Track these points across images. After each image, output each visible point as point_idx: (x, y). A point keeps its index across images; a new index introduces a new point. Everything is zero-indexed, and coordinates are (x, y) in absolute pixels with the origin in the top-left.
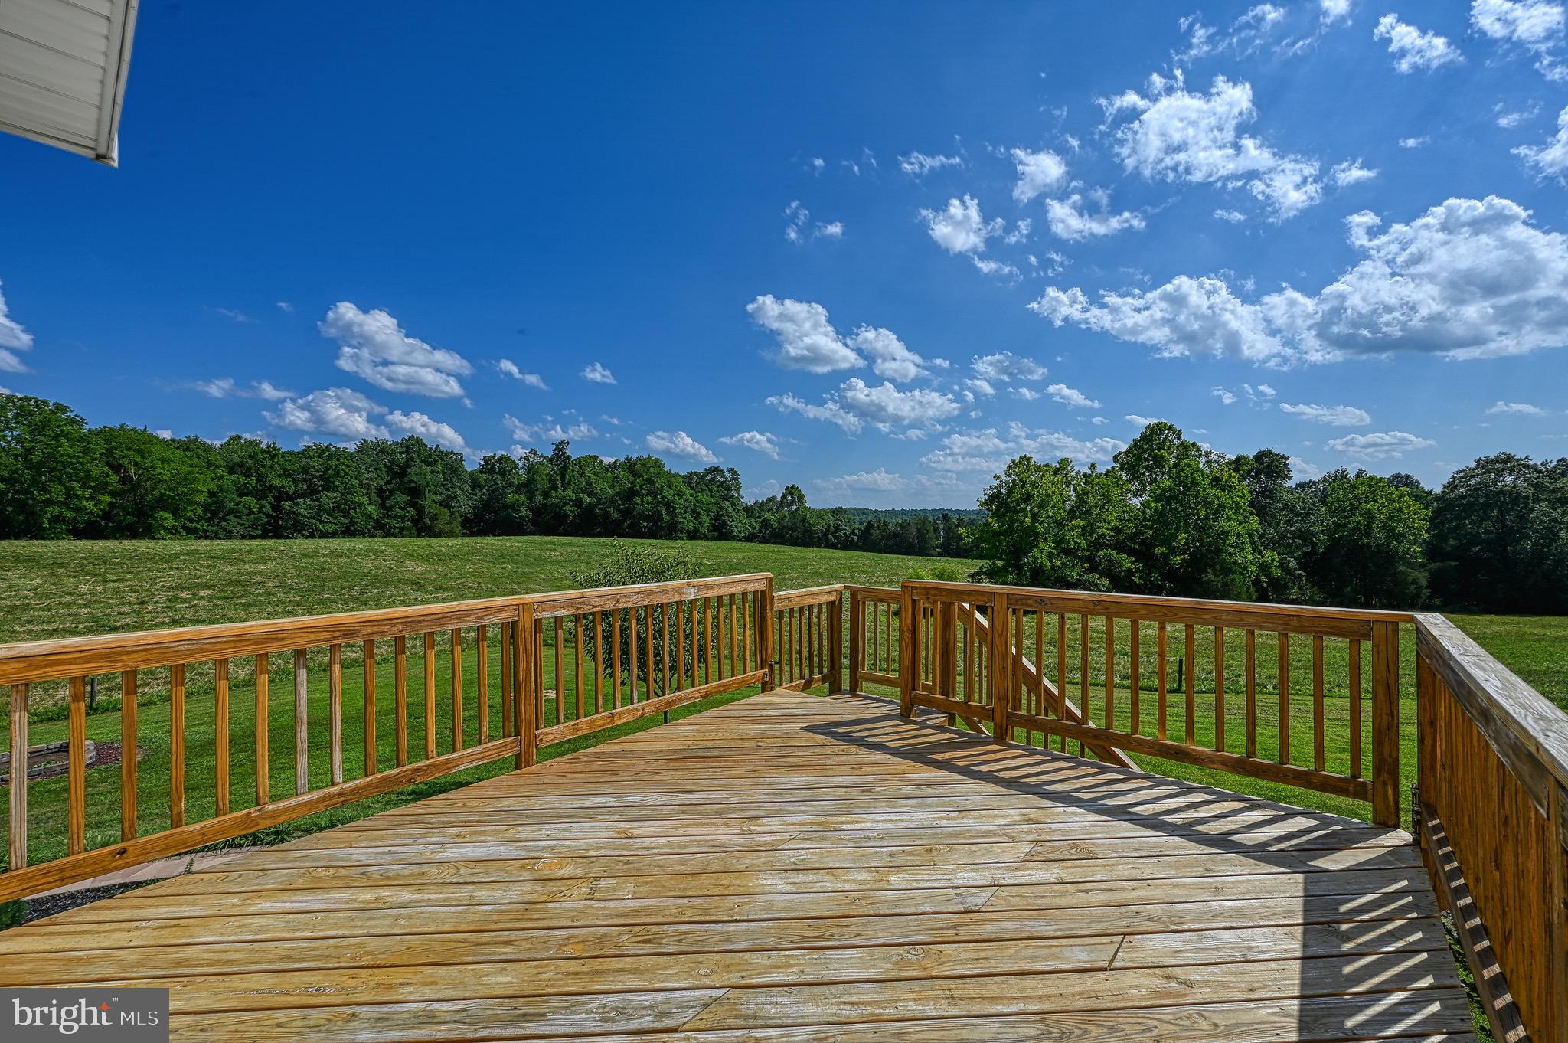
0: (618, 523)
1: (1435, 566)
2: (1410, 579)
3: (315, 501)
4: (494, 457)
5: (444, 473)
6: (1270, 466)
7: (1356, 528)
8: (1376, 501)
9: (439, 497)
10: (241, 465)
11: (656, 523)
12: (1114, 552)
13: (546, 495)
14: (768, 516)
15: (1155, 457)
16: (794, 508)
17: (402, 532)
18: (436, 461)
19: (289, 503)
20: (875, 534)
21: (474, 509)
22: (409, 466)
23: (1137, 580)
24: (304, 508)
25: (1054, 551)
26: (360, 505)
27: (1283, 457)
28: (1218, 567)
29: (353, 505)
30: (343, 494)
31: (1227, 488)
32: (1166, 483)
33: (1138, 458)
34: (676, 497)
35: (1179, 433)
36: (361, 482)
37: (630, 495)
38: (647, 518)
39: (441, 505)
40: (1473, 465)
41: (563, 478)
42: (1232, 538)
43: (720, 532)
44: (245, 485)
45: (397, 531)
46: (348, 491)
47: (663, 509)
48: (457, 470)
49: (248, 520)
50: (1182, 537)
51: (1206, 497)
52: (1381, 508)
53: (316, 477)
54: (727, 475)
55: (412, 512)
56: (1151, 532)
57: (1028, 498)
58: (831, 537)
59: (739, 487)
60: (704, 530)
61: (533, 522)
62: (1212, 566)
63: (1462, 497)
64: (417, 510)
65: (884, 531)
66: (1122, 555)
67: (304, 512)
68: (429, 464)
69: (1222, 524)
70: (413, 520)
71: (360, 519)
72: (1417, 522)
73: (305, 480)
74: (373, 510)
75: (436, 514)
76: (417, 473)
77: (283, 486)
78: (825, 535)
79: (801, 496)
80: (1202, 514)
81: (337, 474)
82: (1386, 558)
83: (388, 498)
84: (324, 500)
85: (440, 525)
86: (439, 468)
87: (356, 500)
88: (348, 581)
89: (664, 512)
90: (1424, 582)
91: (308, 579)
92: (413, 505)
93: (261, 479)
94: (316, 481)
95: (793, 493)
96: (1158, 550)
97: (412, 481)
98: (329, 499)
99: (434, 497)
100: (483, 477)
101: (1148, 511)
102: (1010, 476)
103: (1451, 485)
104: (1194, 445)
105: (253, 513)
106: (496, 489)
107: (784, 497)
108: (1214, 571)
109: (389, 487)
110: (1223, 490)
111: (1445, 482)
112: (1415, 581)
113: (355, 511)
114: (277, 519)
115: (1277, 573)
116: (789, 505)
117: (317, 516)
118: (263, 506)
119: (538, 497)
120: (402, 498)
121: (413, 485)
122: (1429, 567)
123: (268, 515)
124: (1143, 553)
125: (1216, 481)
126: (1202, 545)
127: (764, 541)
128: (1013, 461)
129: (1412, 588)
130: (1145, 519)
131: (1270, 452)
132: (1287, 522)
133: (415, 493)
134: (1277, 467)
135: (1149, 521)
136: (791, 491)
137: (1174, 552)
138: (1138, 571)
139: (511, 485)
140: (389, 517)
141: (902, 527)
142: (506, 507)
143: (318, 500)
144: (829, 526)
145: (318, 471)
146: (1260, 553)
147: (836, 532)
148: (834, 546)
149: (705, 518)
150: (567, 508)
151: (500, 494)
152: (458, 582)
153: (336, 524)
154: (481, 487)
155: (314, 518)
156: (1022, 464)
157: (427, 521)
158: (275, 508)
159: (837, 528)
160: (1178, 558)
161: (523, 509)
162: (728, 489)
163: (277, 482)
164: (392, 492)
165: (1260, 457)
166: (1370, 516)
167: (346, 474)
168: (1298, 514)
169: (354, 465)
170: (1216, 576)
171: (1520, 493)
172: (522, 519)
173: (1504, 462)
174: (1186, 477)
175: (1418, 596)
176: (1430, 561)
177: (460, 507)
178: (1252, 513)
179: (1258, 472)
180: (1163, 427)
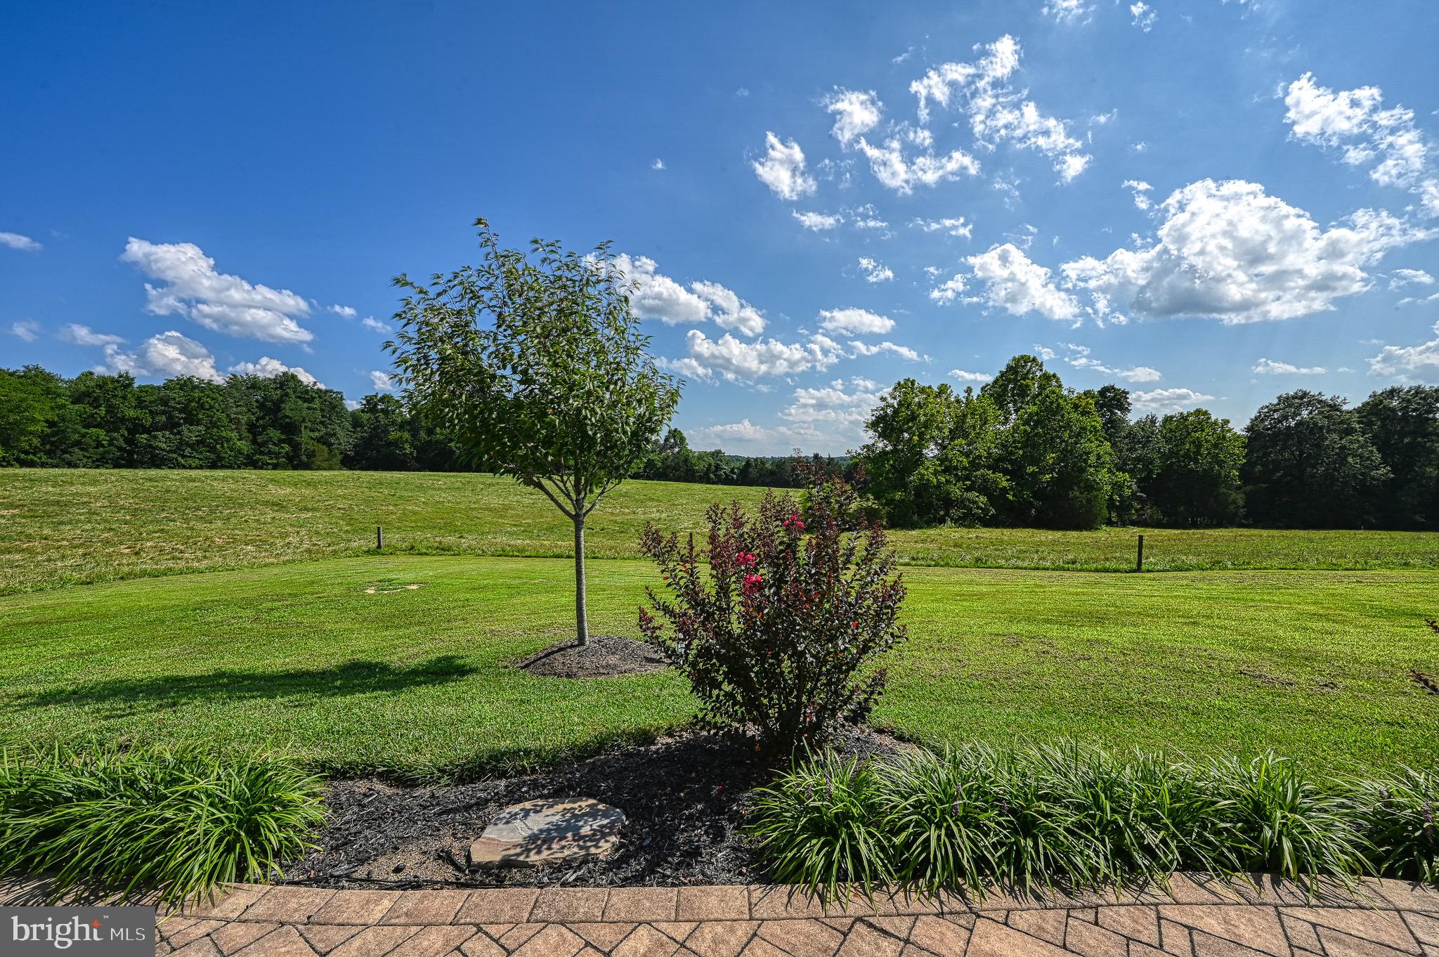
1: (1249, 488)
2: (1230, 500)
3: (175, 434)
4: (376, 396)
5: (322, 410)
6: (1112, 400)
7: (1187, 455)
8: (1203, 430)
9: (316, 434)
10: (87, 394)
12: (990, 472)
14: (651, 457)
15: (1020, 387)
16: (677, 450)
17: (275, 468)
18: (314, 398)
19: (145, 436)
20: (753, 472)
21: (355, 446)
22: (283, 402)
23: (1011, 498)
24: (163, 441)
25: (939, 469)
26: (228, 440)
27: (1123, 392)
28: (1082, 485)
29: (222, 439)
30: (208, 428)
31: (1086, 413)
32: (1032, 409)
33: (1004, 387)
35: (1041, 365)
36: (228, 416)
39: (318, 442)
40: (1276, 401)
42: (1092, 459)
44: (92, 415)
45: (270, 467)
46: (214, 425)
48: (335, 407)
49: (96, 454)
50: (1051, 457)
51: (1069, 420)
52: (1207, 436)
53: (177, 409)
55: (287, 448)
56: (1021, 452)
57: (913, 417)
58: (712, 476)
61: (418, 459)
62: (1078, 484)
64: (292, 446)
65: (762, 469)
66: (997, 475)
67: (164, 446)
68: (305, 401)
69: (1084, 445)
70: (289, 457)
71: (227, 454)
72: (1237, 450)
73: (164, 413)
74: (244, 445)
75: (313, 451)
76: (291, 408)
77: (137, 418)
78: (707, 473)
79: (682, 439)
80: (1067, 436)
81: (202, 406)
82: (1210, 481)
83: (261, 434)
84: (186, 433)
85: (319, 459)
86: (316, 405)
87: (224, 434)
88: (195, 502)
90: (1241, 502)
91: (146, 499)
92: (289, 441)
93: (111, 409)
94: (176, 414)
95: (676, 436)
96: (1030, 469)
97: (287, 417)
98: (191, 433)
99: (311, 434)
100: (366, 416)
101: (1017, 434)
102: (895, 398)
103: (1258, 420)
104: (1054, 376)
105: (103, 446)
106: (378, 427)
107: (667, 440)
108: (1079, 487)
109: (261, 422)
110: (1083, 415)
111: (1253, 417)
112: (1234, 502)
113: (223, 446)
114: (131, 453)
115: (1128, 492)
116: (672, 447)
117: (178, 449)
118: (115, 439)
119: (423, 434)
120: (275, 434)
121: (288, 420)
122: (1244, 488)
123: (120, 449)
124: (1017, 472)
125: (1076, 407)
126: (1067, 465)
127: (648, 478)
128: (899, 383)
129: (1232, 507)
130: (1014, 442)
131: (1111, 387)
132: (1129, 450)
133: (290, 429)
134: (1119, 400)
135: (1019, 442)
137: (1043, 470)
138: (1012, 488)
139: (393, 423)
140: (262, 453)
141: (777, 466)
142: (389, 444)
143: (179, 433)
144: (710, 465)
145: (179, 403)
146: (1113, 473)
147: (716, 471)
148: (715, 482)
151: (383, 431)
152: (327, 503)
153: (200, 459)
154: (362, 426)
155: (174, 452)
156: (906, 387)
157: (304, 458)
158: (129, 441)
159: (719, 468)
160: (1047, 476)
161: (407, 446)
163: (132, 413)
164: (264, 428)
165: (1103, 392)
166: (1198, 444)
167: (211, 407)
168: (1139, 442)
169: (221, 398)
170: (1081, 493)
171: (1315, 424)
172: (405, 454)
173: (1302, 398)
174: (1052, 403)
175: (1236, 514)
176: (1245, 484)
177: (340, 444)
178: (1106, 439)
179: (1102, 406)
180: (1026, 359)
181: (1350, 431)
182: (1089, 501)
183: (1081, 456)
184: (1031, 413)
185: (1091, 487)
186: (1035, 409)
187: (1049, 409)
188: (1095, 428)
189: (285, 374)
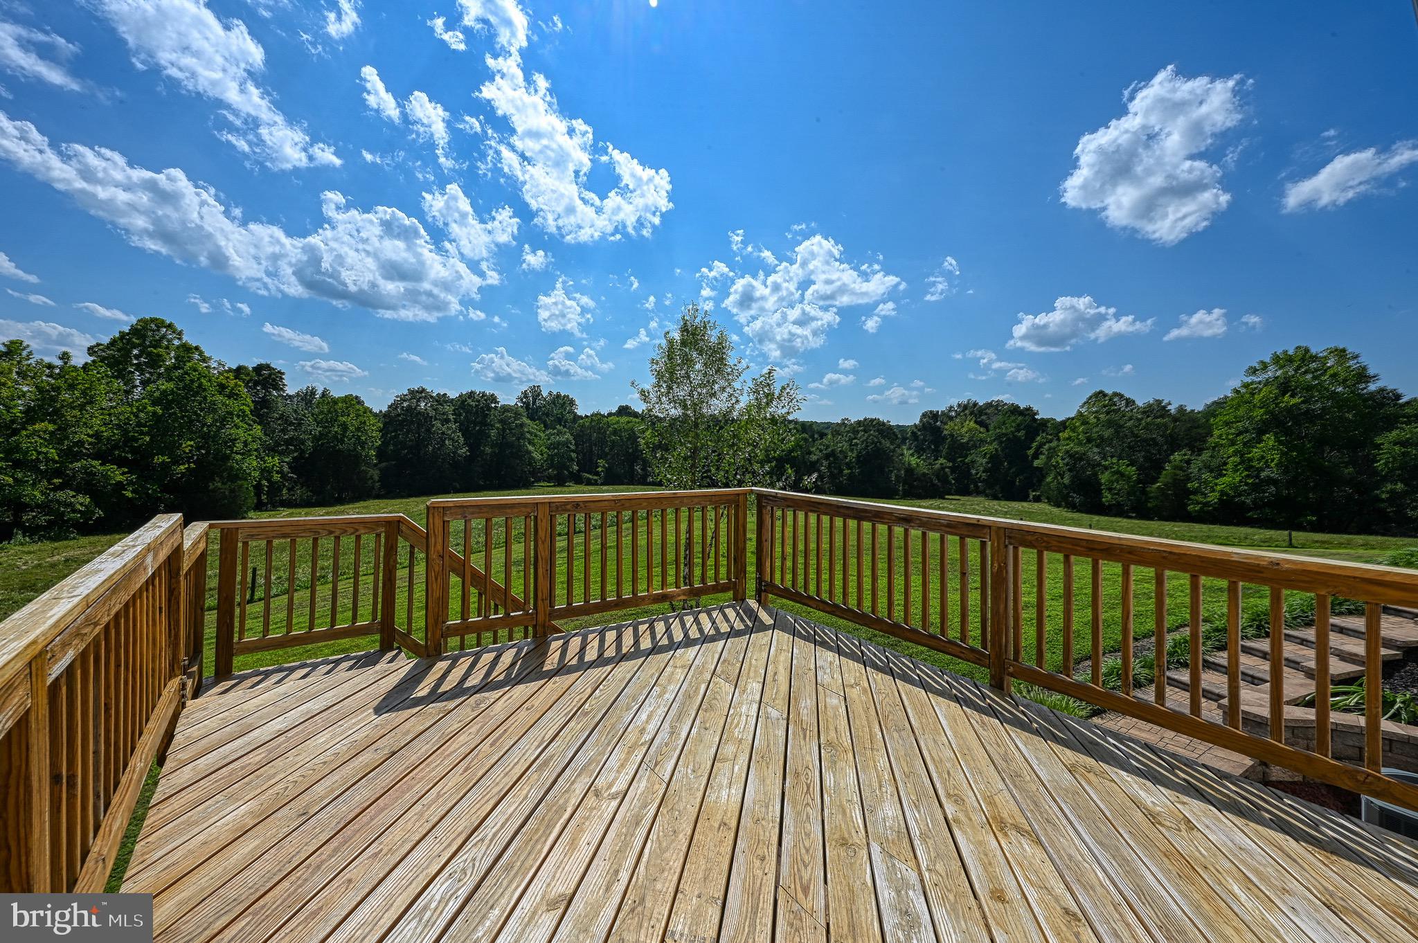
1: (384, 464)
2: (368, 476)
6: (267, 379)
7: (335, 437)
12: (96, 463)
15: (149, 355)
23: (129, 494)
27: (279, 372)
28: (225, 474)
31: (233, 395)
32: (165, 385)
33: (126, 351)
35: (180, 333)
40: (406, 392)
42: (239, 446)
50: (187, 445)
51: (213, 403)
52: (350, 420)
56: (148, 439)
62: (220, 474)
63: (399, 415)
66: (109, 466)
69: (228, 431)
72: (374, 434)
80: (209, 421)
82: (354, 459)
90: (376, 478)
96: (159, 459)
101: (142, 415)
103: (393, 407)
104: (198, 348)
108: (221, 477)
110: (229, 397)
112: (371, 478)
115: (276, 477)
122: (380, 466)
124: (139, 463)
125: (222, 387)
126: (208, 453)
129: (370, 482)
130: (139, 424)
131: (267, 365)
132: (282, 431)
134: (274, 380)
135: (145, 426)
137: (176, 462)
138: (131, 483)
146: (262, 459)
160: (182, 467)
165: (259, 369)
166: (344, 427)
168: (291, 424)
170: (223, 483)
171: (428, 414)
173: (421, 392)
174: (192, 381)
175: (373, 488)
176: (380, 462)
178: (255, 422)
179: (256, 383)
180: (160, 324)
181: (447, 421)
182: (232, 491)
183: (226, 443)
184: (165, 391)
185: (236, 476)
186: (171, 385)
187: (187, 388)
188: (244, 412)
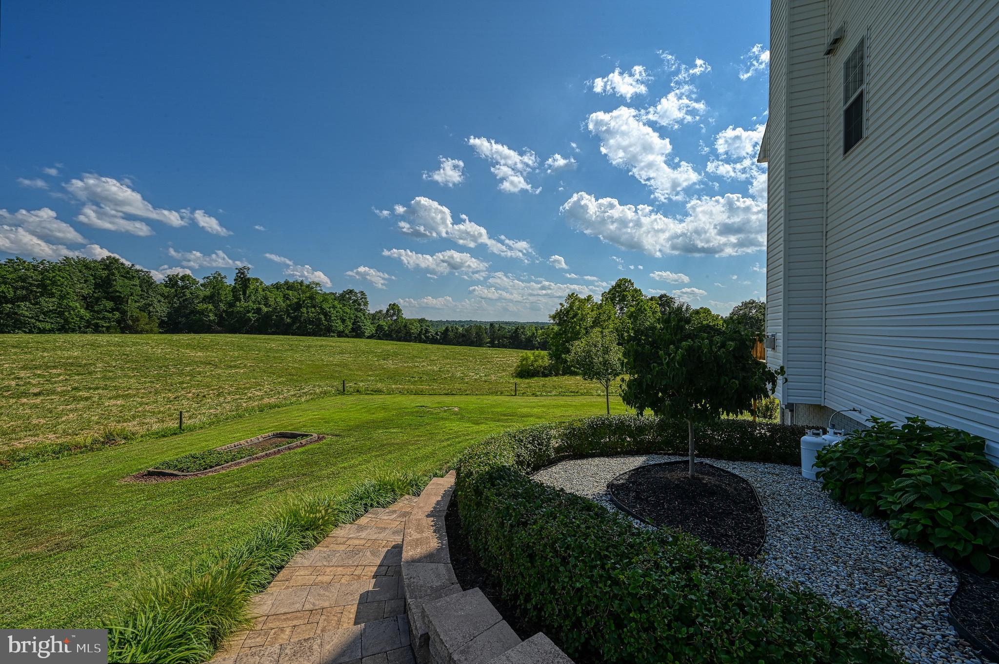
0: (289, 325)
3: (34, 304)
4: (177, 275)
5: (141, 286)
9: (138, 304)
11: (318, 326)
13: (231, 305)
14: (382, 322)
15: (622, 295)
16: (395, 318)
17: (108, 330)
18: (134, 276)
19: (10, 305)
20: (451, 334)
21: (168, 314)
22: (111, 280)
24: (25, 309)
26: (73, 308)
29: (69, 308)
30: (58, 299)
33: (614, 295)
34: (332, 309)
35: (632, 284)
36: (72, 290)
37: (298, 306)
38: (311, 322)
39: (140, 310)
40: (741, 305)
41: (244, 294)
43: (357, 332)
45: (104, 329)
46: (64, 297)
47: (322, 317)
48: (150, 284)
53: (34, 285)
54: (359, 295)
55: (117, 315)
58: (423, 336)
59: (366, 304)
60: (347, 332)
61: (220, 324)
64: (121, 313)
65: (456, 333)
67: (24, 312)
68: (128, 279)
70: (119, 322)
71: (73, 319)
73: (23, 287)
74: (84, 312)
75: (137, 317)
76: (119, 284)
77: (2, 292)
78: (419, 335)
79: (399, 311)
81: (54, 283)
83: (97, 303)
84: (43, 303)
85: (142, 325)
86: (137, 282)
87: (71, 304)
89: (323, 318)
92: (118, 309)
94: (34, 288)
95: (394, 309)
97: (117, 291)
98: (47, 303)
99: (134, 304)
100: (170, 290)
103: (733, 314)
104: (639, 289)
106: (185, 299)
107: (388, 311)
109: (96, 295)
113: (70, 314)
116: (392, 316)
117: (36, 315)
119: (224, 306)
120: (108, 304)
121: (118, 294)
127: (380, 338)
131: (665, 295)
133: (118, 301)
136: (393, 307)
140: (98, 318)
141: (467, 330)
142: (196, 313)
143: (37, 303)
144: (420, 329)
145: (35, 281)
147: (426, 333)
148: (425, 342)
149: (349, 324)
150: (250, 315)
151: (190, 303)
153: (52, 323)
155: (33, 317)
157: (130, 322)
159: (427, 331)
161: (210, 314)
162: (359, 304)
164: (99, 298)
165: (661, 297)
167: (62, 284)
169: (69, 277)
172: (210, 320)
177: (157, 312)
179: (660, 304)
180: (625, 280)
184: (632, 312)
186: (633, 309)
189: (109, 258)
